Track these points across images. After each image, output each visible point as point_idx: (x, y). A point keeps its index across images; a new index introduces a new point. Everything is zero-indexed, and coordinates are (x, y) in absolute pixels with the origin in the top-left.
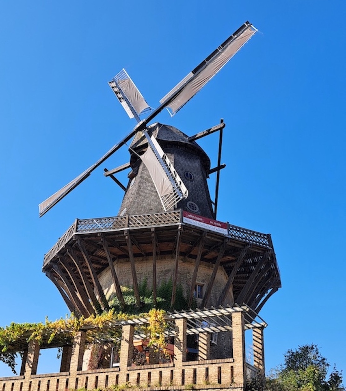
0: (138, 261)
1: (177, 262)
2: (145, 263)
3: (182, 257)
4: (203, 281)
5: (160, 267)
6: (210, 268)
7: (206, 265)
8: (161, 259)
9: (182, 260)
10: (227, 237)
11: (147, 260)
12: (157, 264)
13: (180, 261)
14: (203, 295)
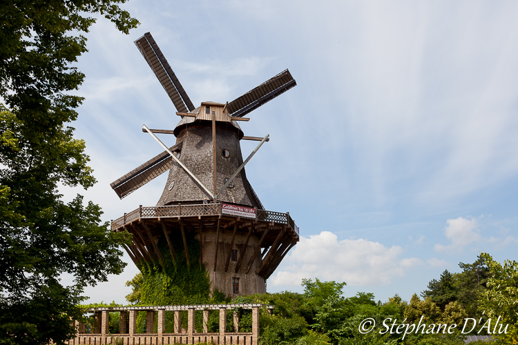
10: (253, 220)
13: (220, 234)
14: (238, 259)
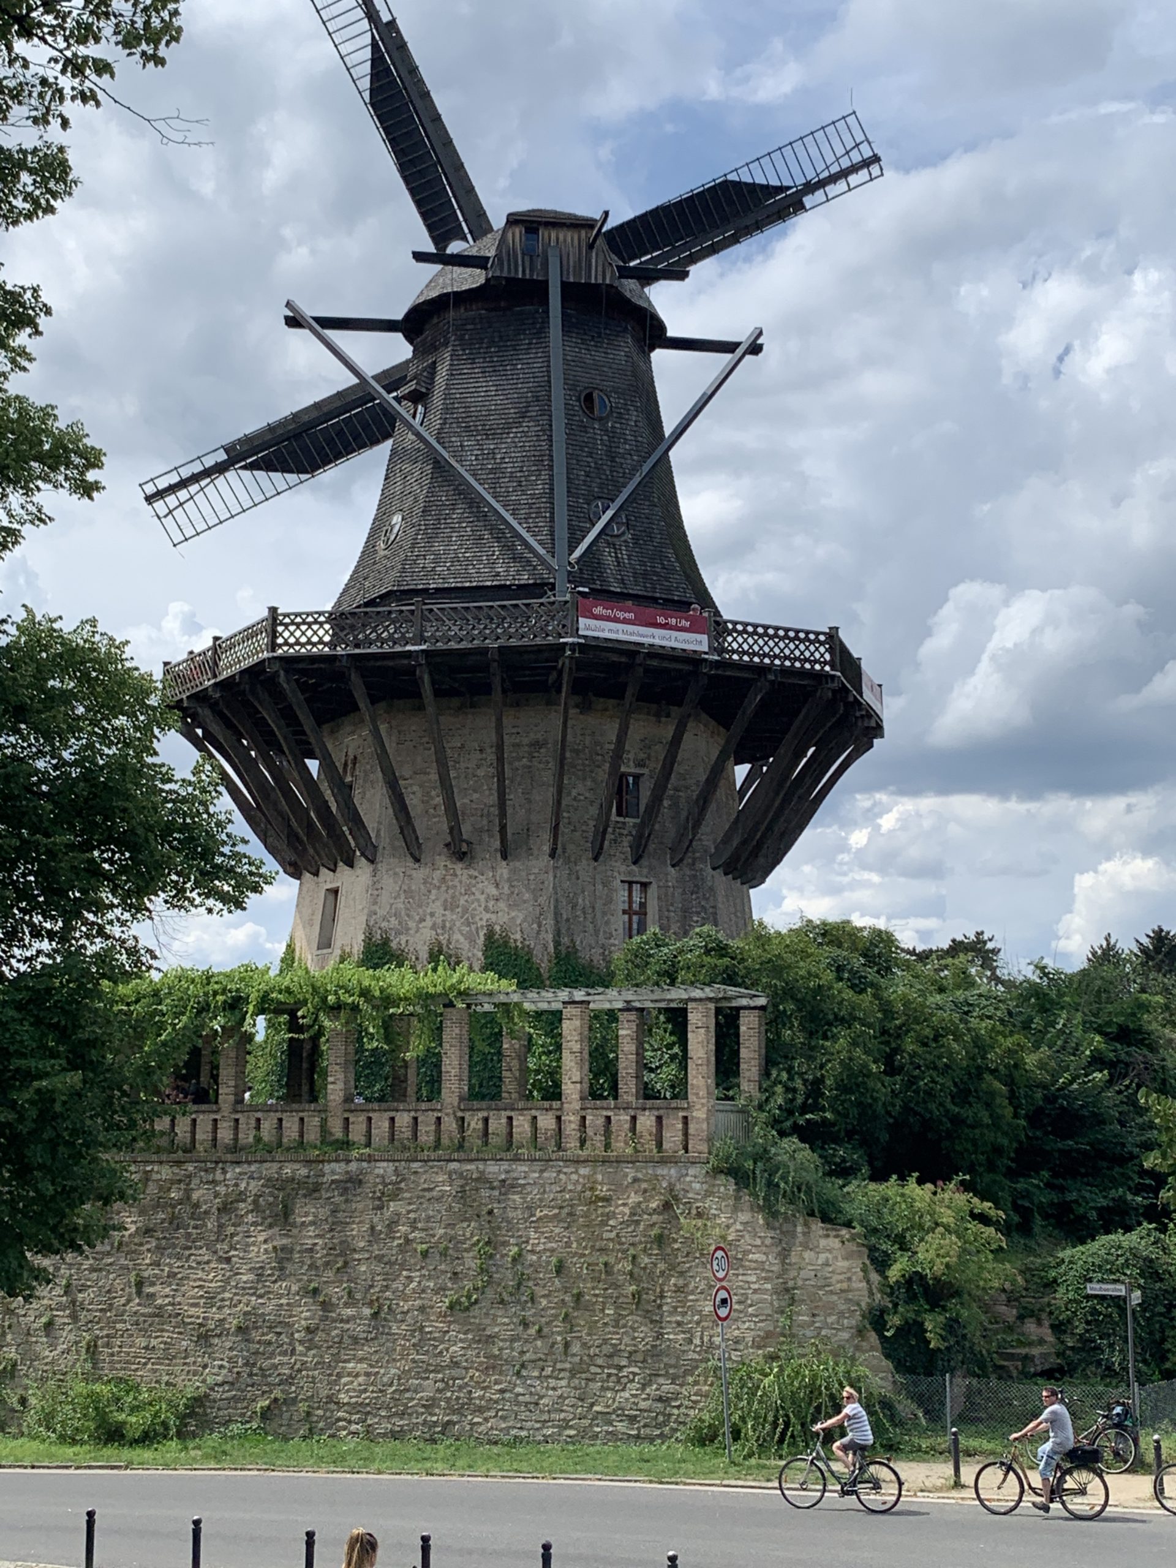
0: (450, 708)
1: (566, 711)
2: (470, 716)
3: (577, 699)
4: (640, 764)
5: (515, 730)
6: (663, 719)
7: (648, 714)
8: (517, 704)
9: (577, 706)
10: (706, 660)
11: (472, 706)
12: (505, 721)
13: (573, 712)
14: (642, 808)
